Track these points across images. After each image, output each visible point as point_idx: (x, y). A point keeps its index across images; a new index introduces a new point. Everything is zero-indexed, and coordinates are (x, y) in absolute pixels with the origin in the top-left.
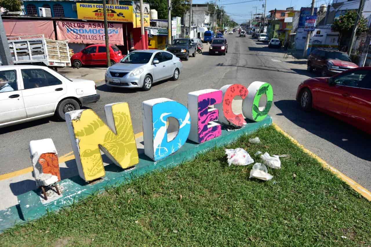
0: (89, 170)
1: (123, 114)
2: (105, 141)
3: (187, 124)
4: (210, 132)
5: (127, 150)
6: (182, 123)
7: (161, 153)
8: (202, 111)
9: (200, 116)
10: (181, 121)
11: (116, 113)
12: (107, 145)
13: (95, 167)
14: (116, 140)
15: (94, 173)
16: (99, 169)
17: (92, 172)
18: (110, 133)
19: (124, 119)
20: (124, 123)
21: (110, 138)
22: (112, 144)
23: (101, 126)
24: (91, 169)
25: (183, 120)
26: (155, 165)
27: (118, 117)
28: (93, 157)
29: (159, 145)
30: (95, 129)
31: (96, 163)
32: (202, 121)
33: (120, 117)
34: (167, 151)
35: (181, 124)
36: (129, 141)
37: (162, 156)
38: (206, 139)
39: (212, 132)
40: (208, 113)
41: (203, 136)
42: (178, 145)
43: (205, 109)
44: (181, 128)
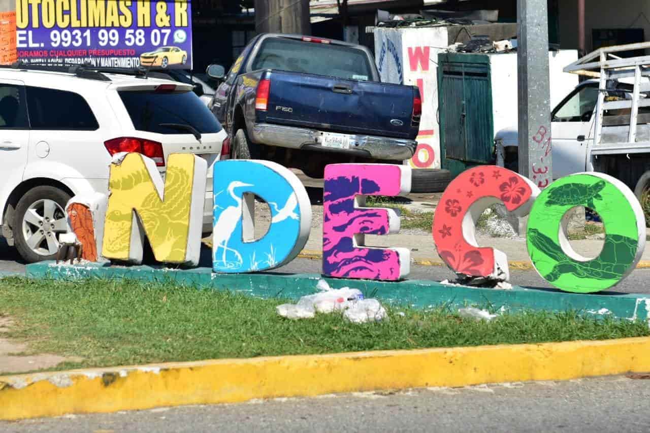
0: (109, 240)
1: (182, 171)
2: (143, 205)
3: (289, 217)
4: (358, 259)
5: (170, 232)
6: (277, 213)
7: (226, 260)
8: (335, 202)
9: (329, 212)
10: (276, 207)
11: (172, 167)
12: (144, 214)
13: (119, 240)
14: (159, 211)
15: (115, 248)
16: (123, 245)
17: (113, 245)
18: (154, 196)
19: (180, 179)
20: (179, 186)
21: (151, 204)
22: (152, 214)
23: (144, 182)
24: (113, 241)
27: (173, 174)
28: (120, 223)
29: (224, 241)
30: (136, 184)
31: (122, 235)
32: (336, 225)
33: (177, 175)
34: (242, 261)
36: (180, 217)
37: (229, 267)
38: (347, 274)
39: (366, 262)
40: (355, 211)
41: (339, 263)
42: (266, 258)
43: (345, 199)
44: (274, 223)
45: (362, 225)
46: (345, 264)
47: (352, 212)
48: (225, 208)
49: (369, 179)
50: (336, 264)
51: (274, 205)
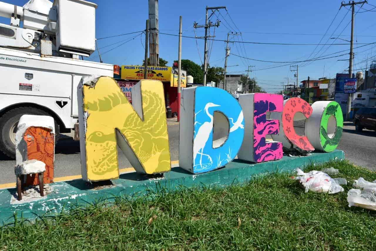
0: (95, 163)
1: (154, 94)
2: (125, 125)
3: (239, 127)
4: (268, 149)
5: (155, 147)
6: (233, 125)
7: (202, 163)
8: (259, 117)
9: (256, 123)
10: (232, 121)
11: (146, 91)
12: (128, 133)
13: (106, 161)
14: (141, 128)
15: (102, 169)
16: (111, 165)
17: (99, 167)
18: (135, 116)
19: (155, 102)
20: (156, 107)
21: (133, 123)
22: (136, 133)
23: (122, 103)
24: (99, 163)
25: (235, 121)
26: (193, 180)
27: (148, 97)
28: (104, 144)
29: (201, 149)
30: (114, 106)
31: (108, 155)
32: (259, 131)
33: (151, 98)
34: (212, 163)
35: (232, 127)
36: (160, 134)
37: (203, 168)
38: (264, 159)
39: (271, 151)
40: (267, 122)
41: (260, 153)
42: (226, 157)
43: (263, 114)
44: (231, 133)
45: (269, 129)
46: (263, 154)
47: (266, 122)
48: (203, 123)
49: (272, 102)
50: (259, 154)
51: (231, 120)
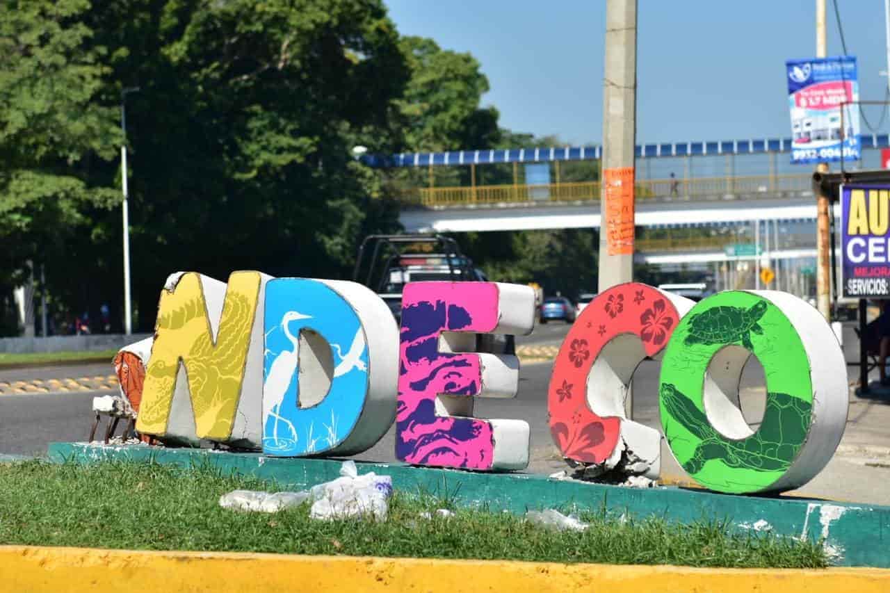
0: (147, 407)
1: (244, 300)
2: (191, 353)
4: (440, 434)
5: (218, 394)
6: (342, 361)
7: (278, 435)
8: (414, 343)
9: (406, 360)
10: (339, 351)
11: (232, 293)
12: (191, 365)
13: (157, 406)
14: (208, 360)
15: (152, 418)
16: (161, 413)
17: (150, 414)
18: (207, 337)
19: (239, 312)
20: (237, 322)
21: (200, 350)
22: (200, 366)
23: (198, 316)
24: (151, 408)
26: (260, 465)
27: (232, 304)
28: (162, 380)
29: (276, 406)
30: (188, 319)
31: (162, 398)
32: (414, 381)
33: (236, 305)
34: (296, 439)
35: (338, 364)
36: (231, 372)
37: (281, 448)
38: (425, 459)
39: (450, 440)
40: (439, 358)
41: (416, 441)
42: (326, 435)
43: (426, 338)
45: (448, 380)
46: (423, 444)
47: (435, 359)
49: (459, 305)
50: (412, 442)
51: (337, 349)
